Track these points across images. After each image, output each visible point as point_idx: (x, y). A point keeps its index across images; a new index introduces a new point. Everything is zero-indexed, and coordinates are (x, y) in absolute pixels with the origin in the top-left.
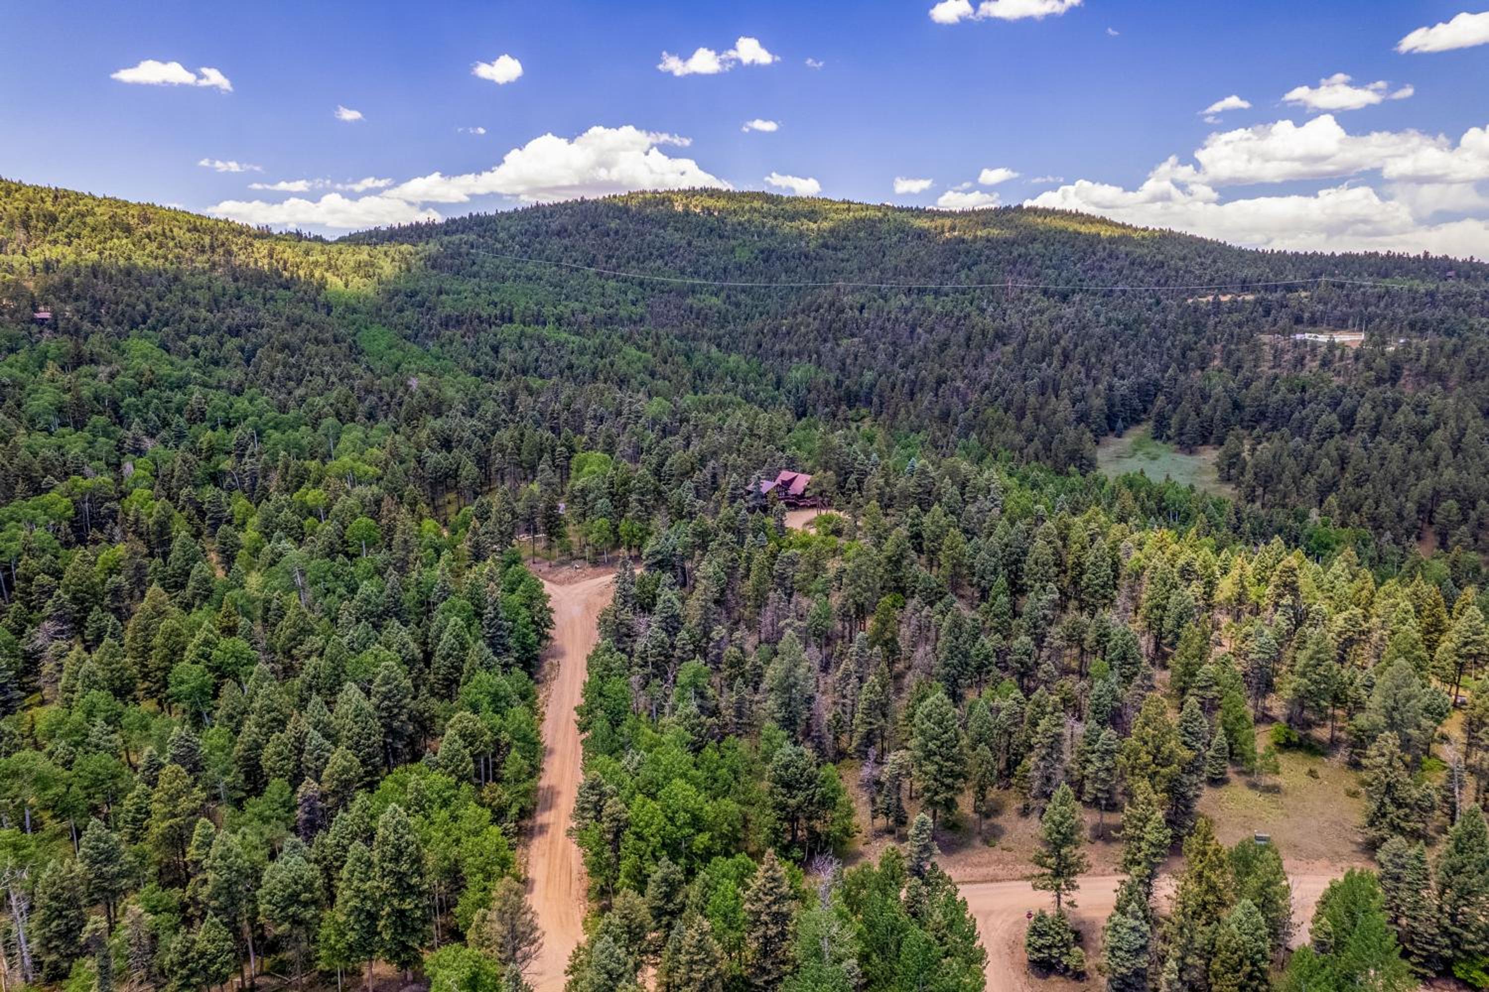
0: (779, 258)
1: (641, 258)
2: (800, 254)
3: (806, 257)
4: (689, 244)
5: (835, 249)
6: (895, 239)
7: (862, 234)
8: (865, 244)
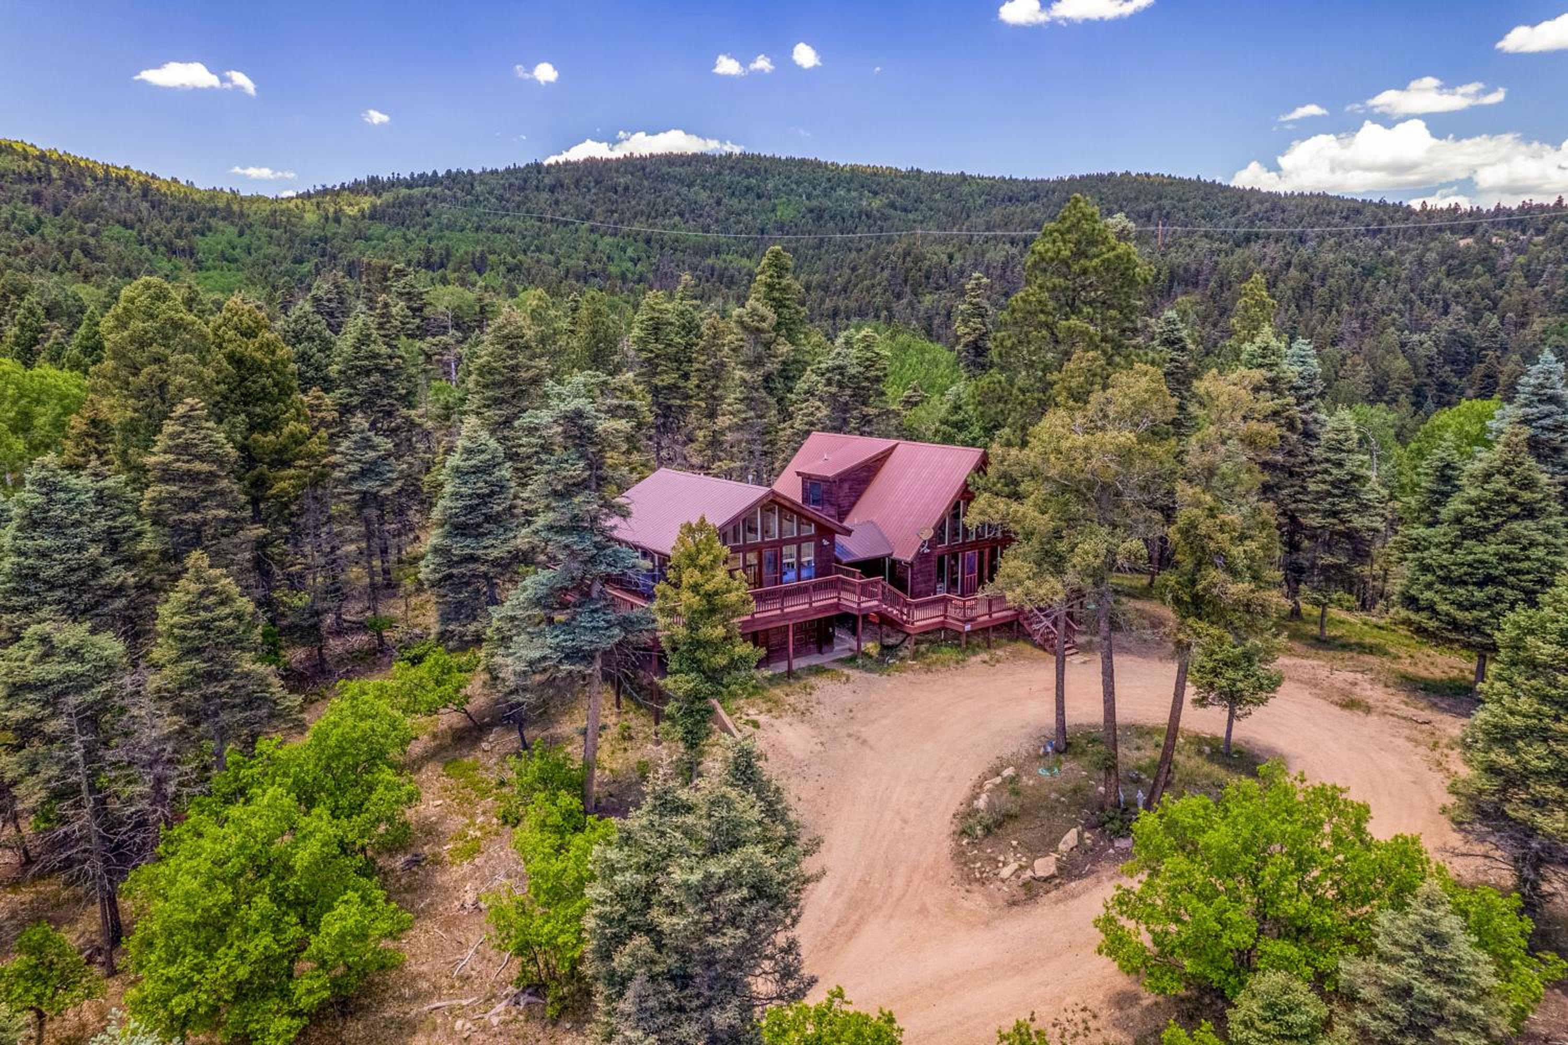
0: (832, 218)
1: (653, 214)
2: (860, 213)
3: (868, 217)
4: (718, 203)
5: (905, 210)
6: (980, 201)
7: (938, 196)
8: (942, 206)
